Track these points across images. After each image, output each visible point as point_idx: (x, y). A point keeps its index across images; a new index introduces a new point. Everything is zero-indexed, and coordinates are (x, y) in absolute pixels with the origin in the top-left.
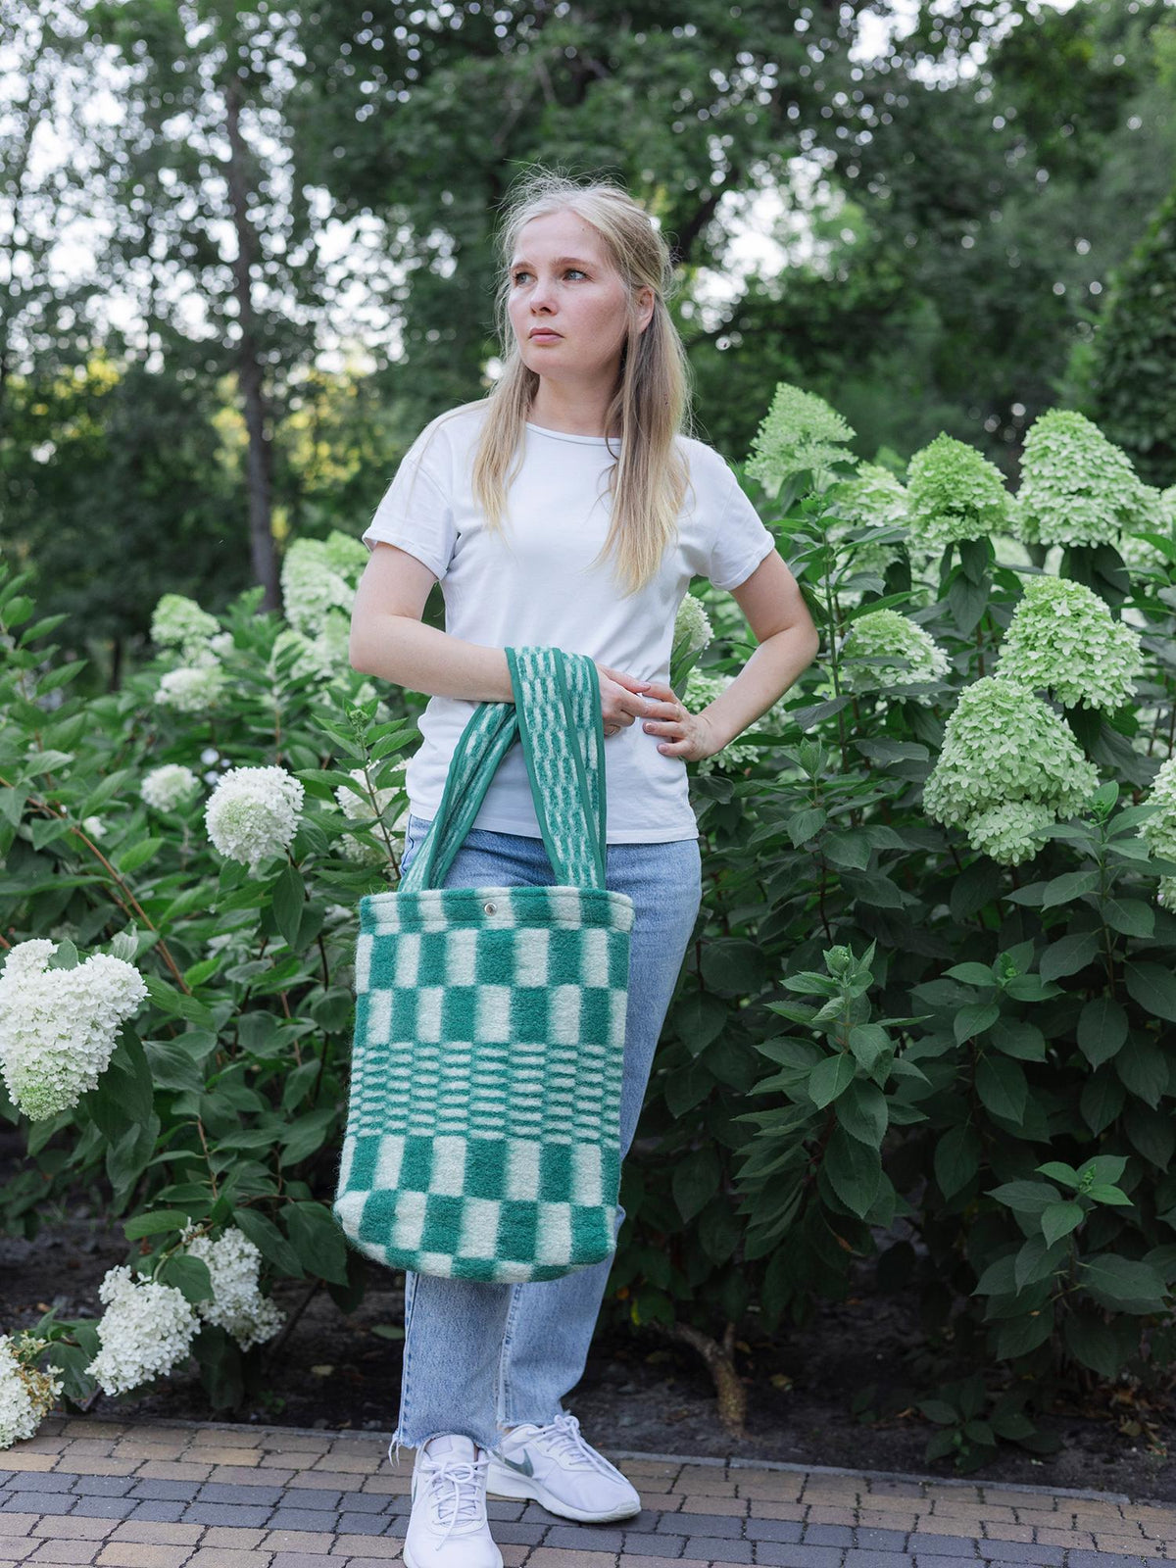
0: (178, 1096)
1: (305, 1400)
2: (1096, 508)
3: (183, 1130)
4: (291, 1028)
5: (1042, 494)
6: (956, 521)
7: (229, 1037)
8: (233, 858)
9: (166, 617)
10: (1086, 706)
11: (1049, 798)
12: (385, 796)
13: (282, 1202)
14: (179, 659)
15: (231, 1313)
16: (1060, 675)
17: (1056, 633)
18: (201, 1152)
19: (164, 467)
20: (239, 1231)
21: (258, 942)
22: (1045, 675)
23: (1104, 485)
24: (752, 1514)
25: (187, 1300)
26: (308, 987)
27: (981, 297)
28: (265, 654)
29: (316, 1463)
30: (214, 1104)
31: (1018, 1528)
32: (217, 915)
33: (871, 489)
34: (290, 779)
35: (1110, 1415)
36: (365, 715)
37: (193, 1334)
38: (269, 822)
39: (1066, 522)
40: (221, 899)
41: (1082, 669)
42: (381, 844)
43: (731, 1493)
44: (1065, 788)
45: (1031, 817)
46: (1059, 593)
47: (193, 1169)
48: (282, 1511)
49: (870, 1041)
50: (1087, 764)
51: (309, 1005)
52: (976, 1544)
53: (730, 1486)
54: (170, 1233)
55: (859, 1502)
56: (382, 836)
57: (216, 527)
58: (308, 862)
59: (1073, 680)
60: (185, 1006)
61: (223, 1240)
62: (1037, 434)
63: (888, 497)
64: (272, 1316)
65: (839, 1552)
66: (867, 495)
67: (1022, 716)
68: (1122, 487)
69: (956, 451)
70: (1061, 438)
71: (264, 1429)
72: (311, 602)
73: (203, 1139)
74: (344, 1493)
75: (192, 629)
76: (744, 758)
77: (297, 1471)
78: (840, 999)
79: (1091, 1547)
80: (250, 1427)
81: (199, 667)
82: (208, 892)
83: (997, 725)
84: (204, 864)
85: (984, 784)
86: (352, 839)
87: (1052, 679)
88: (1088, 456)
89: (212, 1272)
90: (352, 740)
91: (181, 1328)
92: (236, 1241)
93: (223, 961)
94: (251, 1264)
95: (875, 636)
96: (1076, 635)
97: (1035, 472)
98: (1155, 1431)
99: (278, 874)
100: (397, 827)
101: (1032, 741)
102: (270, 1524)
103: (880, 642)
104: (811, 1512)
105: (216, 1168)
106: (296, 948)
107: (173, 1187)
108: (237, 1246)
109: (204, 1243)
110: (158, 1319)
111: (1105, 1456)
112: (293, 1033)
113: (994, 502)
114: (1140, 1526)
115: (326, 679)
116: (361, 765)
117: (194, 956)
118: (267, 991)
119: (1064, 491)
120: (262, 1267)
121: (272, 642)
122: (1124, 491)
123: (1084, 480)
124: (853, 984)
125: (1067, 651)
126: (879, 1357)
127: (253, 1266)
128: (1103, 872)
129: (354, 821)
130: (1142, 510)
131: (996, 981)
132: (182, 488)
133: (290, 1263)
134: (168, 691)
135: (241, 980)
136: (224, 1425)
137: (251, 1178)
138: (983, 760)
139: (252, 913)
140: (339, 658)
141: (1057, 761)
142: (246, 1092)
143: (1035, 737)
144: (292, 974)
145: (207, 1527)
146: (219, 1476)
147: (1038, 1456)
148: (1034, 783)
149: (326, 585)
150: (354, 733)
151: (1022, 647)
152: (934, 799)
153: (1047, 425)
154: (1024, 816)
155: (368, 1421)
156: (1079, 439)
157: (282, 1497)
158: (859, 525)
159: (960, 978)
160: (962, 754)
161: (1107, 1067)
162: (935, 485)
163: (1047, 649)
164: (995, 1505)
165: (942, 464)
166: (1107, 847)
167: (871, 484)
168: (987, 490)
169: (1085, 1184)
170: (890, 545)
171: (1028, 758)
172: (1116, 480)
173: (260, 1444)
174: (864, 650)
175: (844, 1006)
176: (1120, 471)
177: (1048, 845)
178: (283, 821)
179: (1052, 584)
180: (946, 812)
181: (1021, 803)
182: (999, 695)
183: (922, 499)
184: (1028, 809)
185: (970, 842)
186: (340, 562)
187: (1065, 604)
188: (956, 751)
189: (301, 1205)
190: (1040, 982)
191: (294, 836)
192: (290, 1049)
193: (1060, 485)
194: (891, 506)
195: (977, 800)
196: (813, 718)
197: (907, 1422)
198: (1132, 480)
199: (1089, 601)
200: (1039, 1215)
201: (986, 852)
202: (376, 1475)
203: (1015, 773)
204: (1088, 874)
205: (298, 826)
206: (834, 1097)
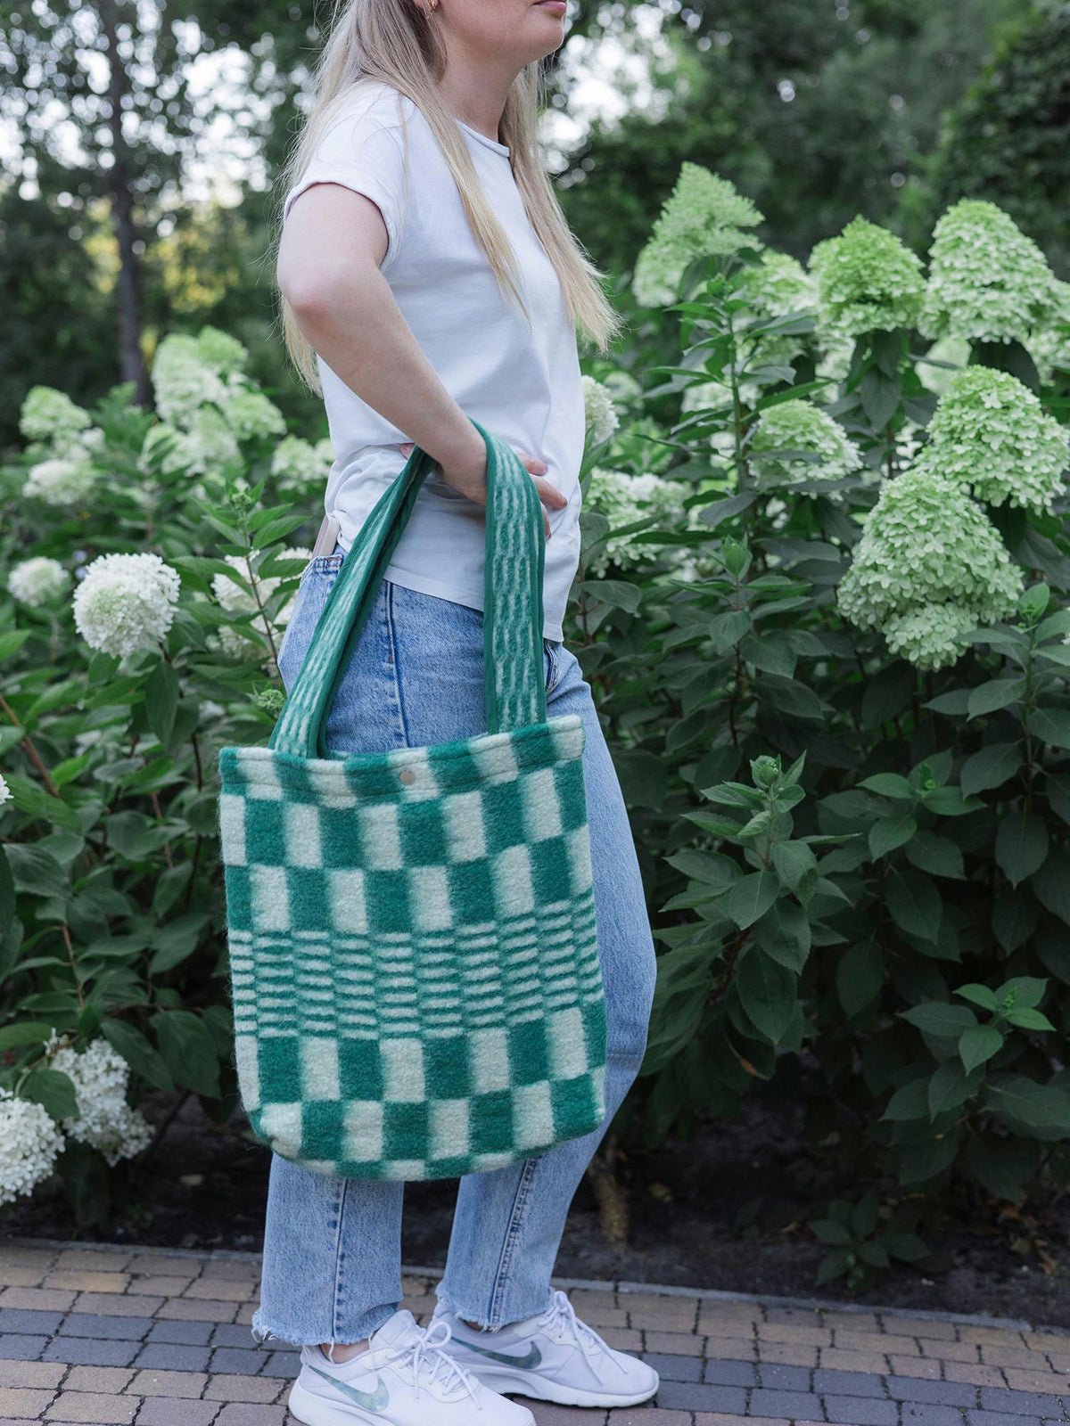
0: (43, 901)
1: (174, 1212)
2: (1011, 304)
3: (48, 935)
4: (162, 829)
5: (953, 287)
6: (871, 309)
7: (98, 837)
8: (104, 650)
9: (35, 410)
10: (1013, 505)
11: (973, 599)
12: (268, 586)
13: (152, 1011)
14: (48, 453)
15: (97, 1129)
16: (987, 470)
17: (985, 427)
18: (67, 959)
19: (40, 287)
20: (106, 1044)
21: (128, 739)
22: (972, 471)
23: (1018, 278)
24: (648, 1347)
25: (51, 1117)
26: (179, 787)
28: (137, 447)
29: (188, 1288)
30: (81, 908)
31: (924, 1361)
32: (85, 711)
33: (775, 278)
34: (165, 568)
35: (999, 1232)
36: (249, 499)
37: (57, 1152)
38: (142, 613)
39: (979, 316)
40: (89, 694)
41: (1011, 465)
42: (262, 638)
43: (623, 1323)
44: (991, 590)
45: (954, 621)
46: (988, 384)
47: (58, 976)
48: (150, 1346)
49: (796, 858)
50: (1011, 566)
51: (181, 805)
52: (883, 1380)
53: (622, 1314)
54: (33, 1045)
55: (756, 1334)
56: (264, 629)
57: (89, 345)
58: (181, 658)
59: (1001, 477)
60: (51, 809)
61: (90, 1053)
62: (948, 224)
63: (793, 287)
64: (141, 1130)
65: (742, 1394)
66: (773, 284)
67: (948, 513)
68: (1037, 280)
69: (874, 235)
70: (975, 228)
71: (131, 1249)
72: (184, 398)
73: (69, 946)
74: (216, 1324)
75: (63, 422)
76: (641, 555)
77: (167, 1299)
78: (766, 813)
79: (1002, 1384)
80: (117, 1248)
81: (70, 460)
82: (76, 687)
83: (923, 522)
84: (72, 659)
85: (907, 585)
86: (230, 633)
87: (980, 474)
88: (1003, 248)
89: (78, 1087)
90: (235, 527)
91: (44, 1146)
92: (103, 1054)
93: (92, 759)
94: (120, 1078)
95: (786, 427)
96: (1005, 429)
97: (947, 264)
98: (1045, 1249)
99: (151, 669)
100: (278, 621)
101: (958, 540)
102: (139, 1363)
103: (791, 433)
104: (709, 1346)
105: (82, 976)
106: (168, 746)
107: (35, 997)
108: (105, 1059)
109: (70, 1055)
110: (19, 1138)
111: (996, 1275)
112: (164, 836)
113: (912, 290)
114: (1047, 1359)
115: (197, 476)
116: (243, 552)
117: (62, 752)
118: (137, 791)
119: (977, 284)
120: (130, 1080)
121: (144, 434)
122: (1038, 285)
123: (998, 272)
124: (781, 797)
125: (995, 446)
126: (756, 1165)
127: (122, 1080)
128: (1029, 679)
129: (232, 613)
130: (1055, 306)
131: (913, 793)
132: (56, 307)
133: (161, 1076)
134: (37, 483)
135: (111, 780)
136: (89, 1245)
137: (119, 986)
138: (906, 559)
139: (122, 710)
140: (212, 454)
141: (984, 561)
142: (113, 896)
143: (961, 535)
144: (162, 774)
145: (70, 1366)
146: (83, 1306)
147: (928, 1276)
148: (959, 585)
149: (199, 380)
150: (236, 518)
151: (947, 441)
152: (850, 600)
153: (959, 215)
154: (947, 619)
155: (239, 1236)
156: (992, 230)
157: (150, 1330)
158: (763, 314)
159: (875, 790)
160: (883, 553)
161: (1026, 885)
162: (850, 271)
163: (974, 443)
164: (897, 1335)
165: (859, 249)
166: (1035, 653)
167: (776, 273)
168: (904, 278)
169: (1006, 1008)
170: (794, 337)
171: (954, 558)
172: (1030, 274)
173: (127, 1267)
174: (773, 442)
175: (770, 820)
176: (1034, 265)
177: (970, 651)
178: (157, 612)
179: (980, 374)
180: (862, 614)
181: (944, 605)
182: (924, 490)
183: (835, 285)
184: (951, 612)
185: (888, 646)
186: (212, 357)
187: (994, 395)
188: (877, 549)
189: (172, 1015)
190: (961, 794)
191: (168, 629)
192: (161, 851)
193: (973, 277)
194: (797, 296)
195: (898, 601)
196: (718, 514)
197: (793, 1237)
198: (1046, 275)
199: (1019, 393)
200: (957, 1039)
201: (904, 657)
202: (249, 1302)
203: (940, 573)
204: (1013, 682)
205: (173, 618)
206: (756, 918)
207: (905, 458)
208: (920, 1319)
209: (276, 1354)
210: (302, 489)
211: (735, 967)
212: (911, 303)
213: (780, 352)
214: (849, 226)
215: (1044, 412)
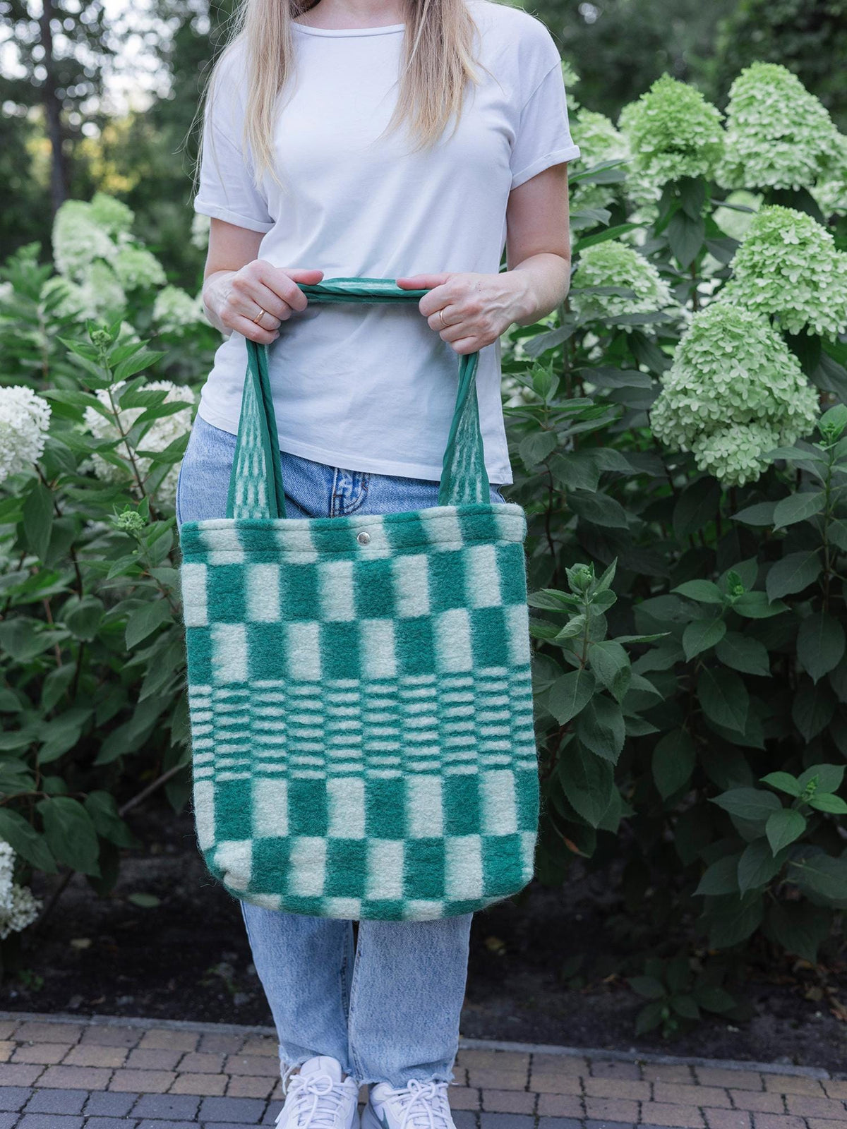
1: (64, 974)
2: (800, 155)
4: (52, 633)
5: (747, 141)
6: (677, 158)
10: (810, 333)
11: (777, 420)
12: (131, 415)
13: (39, 798)
16: (786, 301)
17: (784, 261)
21: (16, 554)
22: (771, 302)
23: (806, 132)
24: (484, 1106)
26: (64, 597)
27: (611, 54)
28: (34, 296)
29: (67, 1055)
31: (736, 1113)
33: (590, 134)
34: (36, 399)
35: (794, 981)
36: (108, 336)
38: (14, 440)
39: (771, 166)
41: (808, 296)
42: (128, 464)
43: (463, 1082)
44: (791, 412)
45: (758, 440)
46: (787, 222)
48: (27, 1117)
49: (610, 658)
50: (808, 389)
51: (66, 613)
53: (461, 1071)
55: (583, 1089)
56: (128, 456)
59: (799, 307)
62: (742, 85)
63: (605, 141)
64: (29, 905)
66: (587, 139)
67: (752, 341)
68: (823, 134)
69: (679, 91)
70: (766, 87)
71: (18, 1017)
72: (78, 254)
74: (90, 1092)
77: (47, 1067)
78: (582, 617)
80: (6, 1015)
83: (729, 350)
85: (714, 407)
86: (101, 459)
87: (779, 306)
88: (792, 105)
90: (96, 362)
94: (6, 862)
95: (603, 267)
96: (803, 263)
97: (741, 120)
98: (835, 995)
99: (29, 492)
101: (761, 366)
103: (609, 272)
104: (540, 1103)
106: (46, 562)
111: (793, 1021)
112: (53, 639)
113: (714, 140)
114: (845, 1107)
116: (105, 385)
118: (28, 599)
119: (769, 137)
120: (16, 863)
121: (40, 285)
122: (824, 138)
123: (787, 126)
124: (595, 602)
125: (793, 279)
126: (579, 917)
127: (8, 864)
128: (828, 493)
129: (99, 440)
130: (839, 157)
131: (722, 598)
133: (44, 862)
135: (1, 591)
137: (8, 775)
138: (713, 384)
139: (9, 528)
140: (102, 302)
141: (784, 385)
142: (6, 693)
143: (764, 361)
144: (50, 584)
147: (734, 1023)
148: (762, 407)
149: (91, 238)
150: (97, 353)
151: (748, 275)
152: (662, 422)
153: (752, 76)
154: (751, 439)
155: (120, 996)
156: (782, 89)
157: (29, 1100)
158: (579, 166)
159: (689, 596)
160: (692, 378)
161: (825, 680)
162: (658, 124)
163: (774, 276)
164: (709, 1086)
165: (666, 104)
166: (835, 468)
167: (590, 129)
168: (707, 129)
169: (809, 794)
170: (607, 186)
171: (757, 383)
172: (816, 128)
173: (13, 1035)
174: (592, 281)
175: (586, 624)
176: (819, 119)
177: (771, 467)
178: (29, 439)
179: (779, 213)
180: (673, 435)
181: (748, 426)
182: (729, 320)
183: (644, 137)
184: (754, 432)
185: (697, 463)
186: (104, 220)
187: (792, 232)
188: (686, 375)
189: (56, 801)
190: (767, 599)
191: (41, 454)
192: (50, 652)
193: (765, 132)
194: (610, 150)
195: (706, 423)
196: (541, 345)
197: (613, 987)
198: (831, 129)
199: (814, 230)
200: (764, 823)
201: (712, 474)
202: (123, 1068)
203: (745, 396)
204: (814, 495)
205: (45, 445)
206: (575, 714)
207: (706, 295)
208: (729, 1069)
209: (144, 1122)
210: (180, 332)
211: (558, 756)
212: (713, 153)
213: (594, 201)
214: (656, 83)
215: (837, 247)
